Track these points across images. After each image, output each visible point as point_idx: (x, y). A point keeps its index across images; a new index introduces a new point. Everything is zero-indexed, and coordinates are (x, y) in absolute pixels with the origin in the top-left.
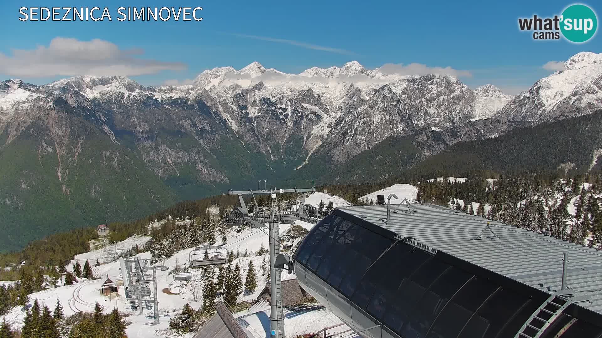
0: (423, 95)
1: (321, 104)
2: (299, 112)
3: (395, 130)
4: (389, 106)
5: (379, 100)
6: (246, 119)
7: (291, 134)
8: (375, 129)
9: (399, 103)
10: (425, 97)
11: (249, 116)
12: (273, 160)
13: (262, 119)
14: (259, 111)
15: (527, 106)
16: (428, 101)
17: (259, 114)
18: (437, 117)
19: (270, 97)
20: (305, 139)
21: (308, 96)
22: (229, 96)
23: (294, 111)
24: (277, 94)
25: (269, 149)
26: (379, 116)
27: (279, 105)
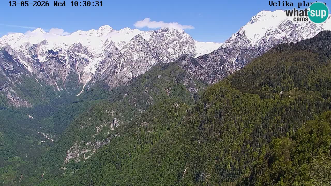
0: (163, 41)
1: (88, 52)
2: (74, 58)
3: (149, 63)
4: (143, 47)
5: (136, 44)
6: (37, 63)
7: (70, 73)
8: (135, 63)
9: (149, 46)
10: (165, 42)
11: (40, 62)
12: (59, 91)
13: (49, 63)
14: (47, 58)
15: (240, 42)
16: (167, 44)
17: (46, 60)
18: (174, 54)
19: (53, 49)
20: (79, 76)
21: (79, 47)
22: (24, 49)
23: (70, 57)
24: (57, 47)
25: (56, 83)
26: (137, 54)
27: (59, 54)
